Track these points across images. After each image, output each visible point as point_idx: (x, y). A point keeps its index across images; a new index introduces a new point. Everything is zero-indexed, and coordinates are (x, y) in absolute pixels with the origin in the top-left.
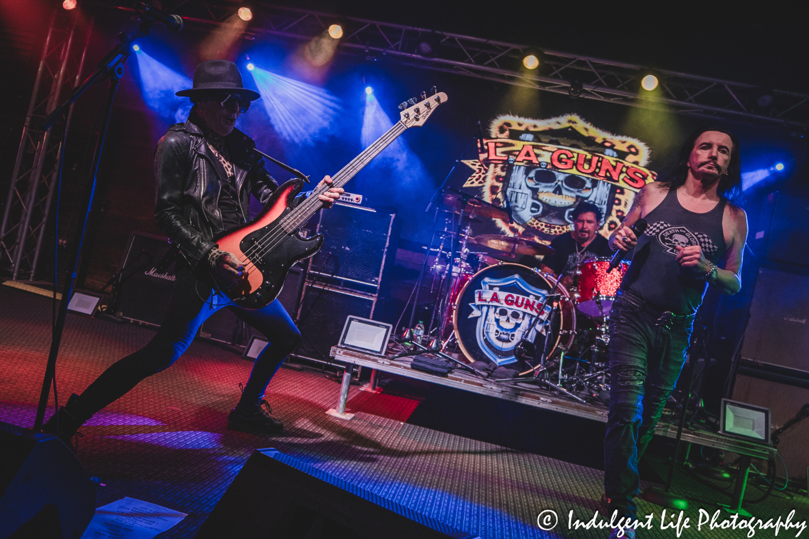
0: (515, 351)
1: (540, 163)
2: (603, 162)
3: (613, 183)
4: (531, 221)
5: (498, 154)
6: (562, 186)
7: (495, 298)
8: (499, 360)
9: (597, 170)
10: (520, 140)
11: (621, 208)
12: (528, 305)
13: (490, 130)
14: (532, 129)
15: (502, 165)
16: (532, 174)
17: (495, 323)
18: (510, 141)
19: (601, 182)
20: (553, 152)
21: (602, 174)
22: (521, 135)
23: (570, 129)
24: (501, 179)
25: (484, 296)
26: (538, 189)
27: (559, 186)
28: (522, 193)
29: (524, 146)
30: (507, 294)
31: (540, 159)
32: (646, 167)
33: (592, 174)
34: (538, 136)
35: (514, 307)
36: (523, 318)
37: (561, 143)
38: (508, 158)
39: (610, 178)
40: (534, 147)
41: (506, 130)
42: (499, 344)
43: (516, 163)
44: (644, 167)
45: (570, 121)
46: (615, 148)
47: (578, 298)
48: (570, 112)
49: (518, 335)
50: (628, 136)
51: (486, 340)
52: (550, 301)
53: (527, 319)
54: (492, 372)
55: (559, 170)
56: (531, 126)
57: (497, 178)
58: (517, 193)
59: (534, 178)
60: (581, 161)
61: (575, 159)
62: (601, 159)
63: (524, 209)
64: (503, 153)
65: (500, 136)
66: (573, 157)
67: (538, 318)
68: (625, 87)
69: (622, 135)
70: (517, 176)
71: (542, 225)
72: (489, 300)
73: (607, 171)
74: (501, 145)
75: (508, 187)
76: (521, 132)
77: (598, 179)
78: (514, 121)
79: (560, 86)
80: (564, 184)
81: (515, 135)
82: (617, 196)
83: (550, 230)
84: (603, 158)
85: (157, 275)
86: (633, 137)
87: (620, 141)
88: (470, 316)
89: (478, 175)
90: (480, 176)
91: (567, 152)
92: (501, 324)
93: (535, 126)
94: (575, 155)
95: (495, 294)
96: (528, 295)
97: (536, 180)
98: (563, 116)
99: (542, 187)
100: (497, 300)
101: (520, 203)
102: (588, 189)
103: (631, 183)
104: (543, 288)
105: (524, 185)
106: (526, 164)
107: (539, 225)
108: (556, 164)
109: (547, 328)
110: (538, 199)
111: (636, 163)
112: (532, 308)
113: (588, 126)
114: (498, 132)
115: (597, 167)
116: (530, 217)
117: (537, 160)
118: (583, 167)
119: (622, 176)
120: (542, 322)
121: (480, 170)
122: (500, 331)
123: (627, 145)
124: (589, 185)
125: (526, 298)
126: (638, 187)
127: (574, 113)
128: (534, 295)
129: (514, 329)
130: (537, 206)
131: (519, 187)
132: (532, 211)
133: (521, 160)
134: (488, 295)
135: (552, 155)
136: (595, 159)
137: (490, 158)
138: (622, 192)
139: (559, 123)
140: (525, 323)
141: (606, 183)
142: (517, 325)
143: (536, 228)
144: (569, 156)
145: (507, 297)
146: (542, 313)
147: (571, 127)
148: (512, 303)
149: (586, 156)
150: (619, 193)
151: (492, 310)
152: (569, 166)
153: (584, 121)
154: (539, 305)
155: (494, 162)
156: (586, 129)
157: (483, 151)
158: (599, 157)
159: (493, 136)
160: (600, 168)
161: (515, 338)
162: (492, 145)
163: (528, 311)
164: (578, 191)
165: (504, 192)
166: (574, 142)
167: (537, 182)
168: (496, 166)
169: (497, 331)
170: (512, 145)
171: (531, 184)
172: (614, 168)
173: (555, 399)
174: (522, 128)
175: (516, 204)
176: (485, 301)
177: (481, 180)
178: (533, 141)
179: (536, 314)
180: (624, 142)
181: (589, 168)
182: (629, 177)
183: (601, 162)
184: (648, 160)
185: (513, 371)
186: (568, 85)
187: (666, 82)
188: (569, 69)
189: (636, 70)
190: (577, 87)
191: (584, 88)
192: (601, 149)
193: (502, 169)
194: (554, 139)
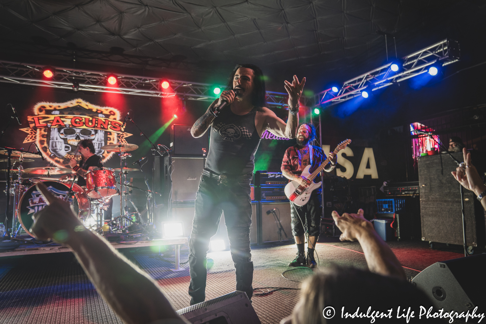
1: (65, 125)
2: (99, 121)
3: (106, 130)
4: (66, 156)
5: (41, 123)
6: (80, 135)
7: (41, 201)
9: (96, 125)
10: (52, 114)
11: (112, 141)
13: (34, 111)
14: (58, 108)
15: (44, 129)
16: (62, 131)
18: (46, 116)
19: (99, 130)
20: (71, 119)
21: (99, 126)
22: (52, 112)
23: (78, 106)
24: (45, 136)
25: (35, 201)
26: (67, 138)
27: (78, 135)
28: (58, 142)
29: (55, 117)
32: (120, 120)
33: (94, 127)
34: (62, 111)
37: (75, 114)
38: (47, 124)
39: (104, 128)
40: (60, 117)
41: (43, 110)
43: (52, 127)
44: (119, 121)
45: (78, 102)
46: (103, 113)
47: (87, 191)
48: (77, 97)
50: (109, 106)
52: (71, 195)
55: (76, 128)
56: (57, 107)
57: (43, 136)
58: (56, 142)
59: (64, 133)
61: (84, 121)
62: (97, 119)
63: (61, 150)
64: (44, 122)
65: (40, 114)
66: (83, 120)
68: (103, 84)
69: (106, 106)
70: (54, 133)
71: (72, 156)
72: (37, 202)
73: (101, 125)
74: (42, 118)
75: (50, 140)
76: (52, 111)
77: (97, 129)
78: (47, 105)
79: (68, 85)
80: (80, 134)
81: (49, 112)
82: (109, 136)
83: (77, 158)
84: (98, 119)
86: (111, 106)
87: (105, 109)
88: (28, 214)
89: (31, 136)
90: (32, 136)
91: (79, 118)
93: (59, 107)
94: (84, 119)
95: (41, 199)
96: (59, 195)
97: (65, 134)
98: (73, 100)
99: (69, 137)
101: (58, 147)
102: (94, 135)
103: (114, 129)
105: (58, 137)
106: (58, 126)
107: (71, 157)
108: (74, 124)
110: (68, 144)
111: (115, 119)
113: (88, 104)
114: (39, 112)
115: (96, 123)
116: (65, 154)
117: (64, 124)
118: (89, 124)
119: (109, 126)
121: (32, 133)
123: (109, 111)
124: (93, 133)
126: (118, 130)
127: (79, 98)
128: (62, 195)
130: (68, 148)
131: (56, 139)
132: (66, 150)
133: (55, 125)
135: (71, 120)
137: (36, 126)
138: (110, 134)
139: (72, 104)
141: (102, 131)
143: (70, 158)
144: (80, 120)
147: (79, 105)
149: (89, 119)
150: (109, 135)
151: (40, 208)
152: (81, 124)
153: (85, 101)
155: (39, 127)
156: (87, 105)
157: (32, 123)
158: (96, 118)
159: (36, 114)
162: (36, 119)
164: (89, 137)
166: (82, 112)
167: (65, 135)
168: (41, 130)
170: (48, 118)
171: (63, 136)
172: (104, 123)
174: (52, 108)
175: (56, 148)
176: (36, 203)
177: (33, 138)
178: (60, 114)
180: (107, 110)
181: (92, 124)
182: (112, 126)
183: (97, 121)
184: (120, 117)
186: (72, 84)
187: (121, 80)
188: (73, 76)
189: (106, 75)
190: (76, 85)
191: (80, 85)
192: (97, 115)
193: (45, 131)
194: (71, 112)
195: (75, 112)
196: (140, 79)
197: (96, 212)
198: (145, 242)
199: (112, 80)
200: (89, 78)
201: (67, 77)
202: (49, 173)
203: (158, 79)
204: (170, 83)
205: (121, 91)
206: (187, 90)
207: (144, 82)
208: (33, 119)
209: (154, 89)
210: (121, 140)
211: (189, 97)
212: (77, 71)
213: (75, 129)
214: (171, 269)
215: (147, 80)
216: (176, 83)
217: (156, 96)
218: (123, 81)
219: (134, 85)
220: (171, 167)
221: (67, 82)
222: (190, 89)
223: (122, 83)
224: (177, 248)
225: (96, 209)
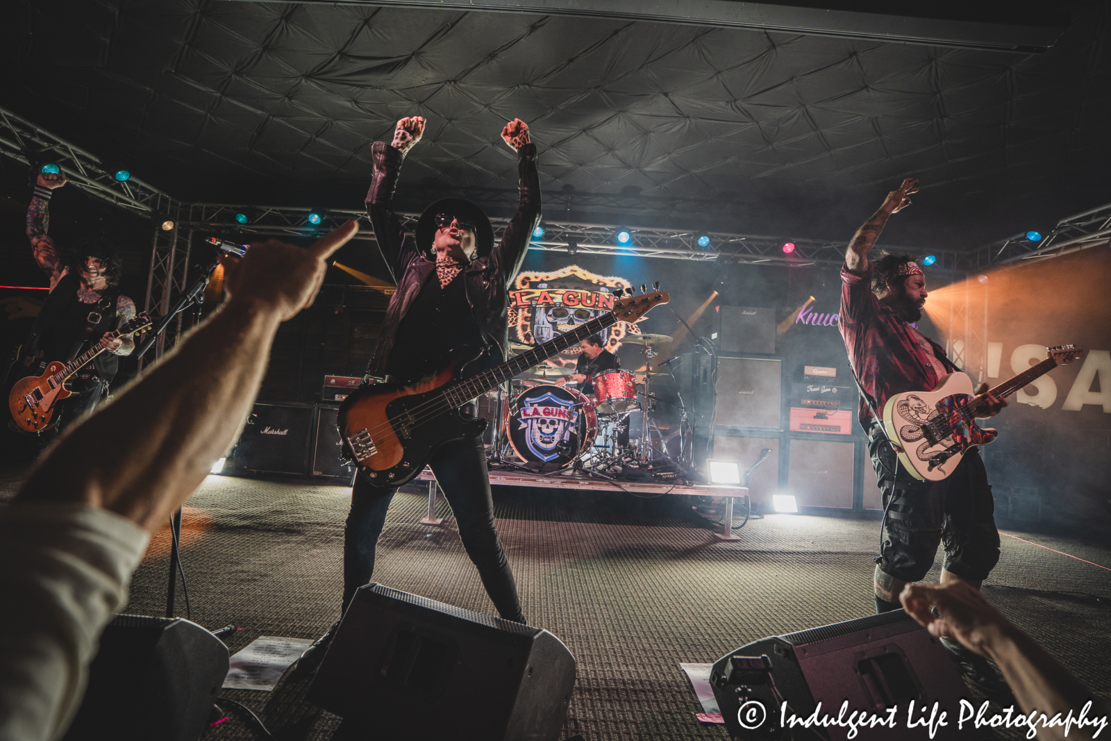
0: (556, 450)
1: (555, 304)
2: (600, 297)
5: (524, 301)
7: (536, 412)
8: (546, 458)
9: (597, 304)
10: (538, 289)
11: (618, 328)
12: (561, 413)
13: (516, 284)
14: (546, 280)
15: (527, 309)
16: (551, 312)
17: (538, 431)
18: (531, 290)
19: (601, 311)
20: (563, 294)
21: (600, 305)
22: (538, 285)
24: (528, 319)
25: (528, 412)
26: (556, 323)
27: (571, 319)
28: (545, 327)
29: (541, 292)
30: (544, 408)
31: (555, 301)
33: (593, 306)
34: (552, 284)
35: (551, 416)
36: (559, 424)
37: (568, 287)
38: (532, 302)
39: (606, 308)
40: (549, 292)
41: (527, 283)
42: (543, 446)
43: (538, 306)
45: (572, 271)
46: (607, 286)
47: (596, 402)
48: (571, 264)
49: (557, 437)
51: (534, 445)
52: (577, 408)
53: (561, 424)
54: (542, 468)
55: (570, 307)
56: (545, 277)
57: (526, 319)
58: (542, 327)
59: (552, 315)
60: (584, 298)
63: (549, 338)
64: (527, 299)
65: (523, 287)
66: (578, 296)
67: (569, 423)
68: (609, 242)
69: (611, 276)
70: (539, 315)
72: (531, 414)
73: (604, 303)
74: (525, 294)
75: (534, 324)
76: (537, 283)
77: (598, 309)
78: (532, 275)
79: (560, 247)
80: (575, 317)
81: (534, 285)
83: (569, 351)
85: (272, 432)
86: (619, 276)
87: (609, 280)
88: (520, 428)
89: (511, 318)
90: (513, 319)
91: (574, 293)
92: (543, 430)
93: (547, 277)
94: (580, 294)
95: (535, 409)
96: (560, 406)
97: (554, 316)
99: (559, 321)
100: (538, 414)
101: (545, 334)
104: (569, 400)
105: (546, 321)
106: (545, 305)
108: (567, 302)
109: (577, 429)
110: (557, 330)
112: (564, 416)
113: (585, 272)
114: (521, 285)
115: (596, 301)
117: (553, 301)
118: (586, 302)
120: (572, 424)
121: (512, 314)
122: (543, 436)
123: (615, 282)
124: (592, 315)
125: (558, 408)
128: (564, 406)
129: (553, 433)
131: (542, 323)
133: (541, 303)
134: (530, 411)
135: (563, 297)
136: (594, 296)
137: (518, 305)
139: (564, 273)
140: (561, 427)
142: (555, 430)
144: (575, 296)
145: (544, 410)
146: (572, 418)
147: (573, 275)
148: (549, 414)
149: (587, 294)
151: (535, 422)
152: (576, 302)
154: (570, 413)
155: (521, 307)
156: (584, 275)
157: (513, 300)
158: (597, 293)
159: (518, 288)
160: (598, 302)
161: (555, 440)
162: (518, 295)
163: (562, 418)
165: (532, 328)
166: (577, 285)
167: (555, 318)
168: (523, 311)
169: (541, 437)
170: (533, 293)
171: (551, 319)
172: (608, 300)
173: (590, 482)
174: (538, 280)
175: (542, 336)
176: (529, 415)
177: (514, 322)
178: (548, 288)
179: (567, 419)
180: (612, 281)
181: (590, 303)
183: (598, 297)
185: (557, 465)
186: (568, 245)
187: (635, 235)
188: (566, 233)
189: (613, 230)
190: (573, 246)
191: (578, 245)
192: (597, 287)
193: (528, 312)
194: (563, 285)
195: (567, 285)
196: (664, 233)
197: (604, 432)
198: (681, 487)
199: (624, 237)
200: (589, 234)
201: (560, 234)
202: (544, 373)
203: (691, 232)
204: (711, 237)
205: (632, 252)
206: (737, 246)
207: (668, 237)
208: (514, 295)
209: (685, 248)
210: (632, 326)
211: (739, 258)
212: (575, 225)
213: (568, 309)
214: (716, 534)
215: (675, 234)
216: (718, 236)
217: (687, 258)
218: (637, 237)
219: (654, 244)
220: (716, 371)
221: (559, 241)
222: (742, 245)
223: (637, 240)
224: (730, 502)
225: (604, 429)
